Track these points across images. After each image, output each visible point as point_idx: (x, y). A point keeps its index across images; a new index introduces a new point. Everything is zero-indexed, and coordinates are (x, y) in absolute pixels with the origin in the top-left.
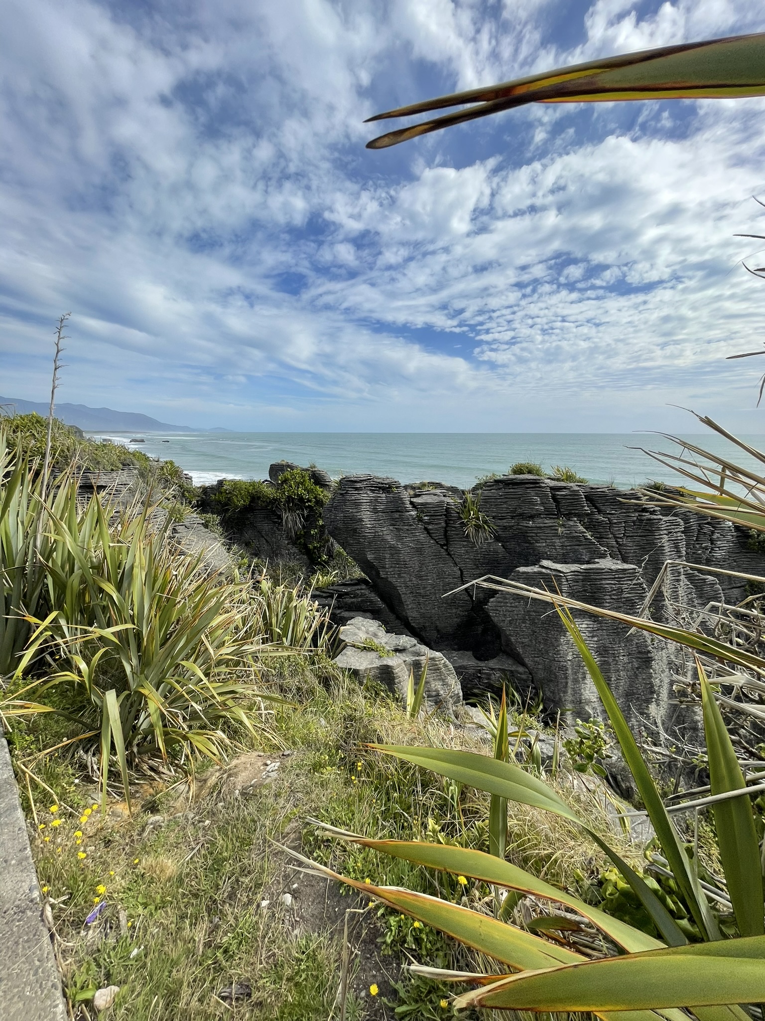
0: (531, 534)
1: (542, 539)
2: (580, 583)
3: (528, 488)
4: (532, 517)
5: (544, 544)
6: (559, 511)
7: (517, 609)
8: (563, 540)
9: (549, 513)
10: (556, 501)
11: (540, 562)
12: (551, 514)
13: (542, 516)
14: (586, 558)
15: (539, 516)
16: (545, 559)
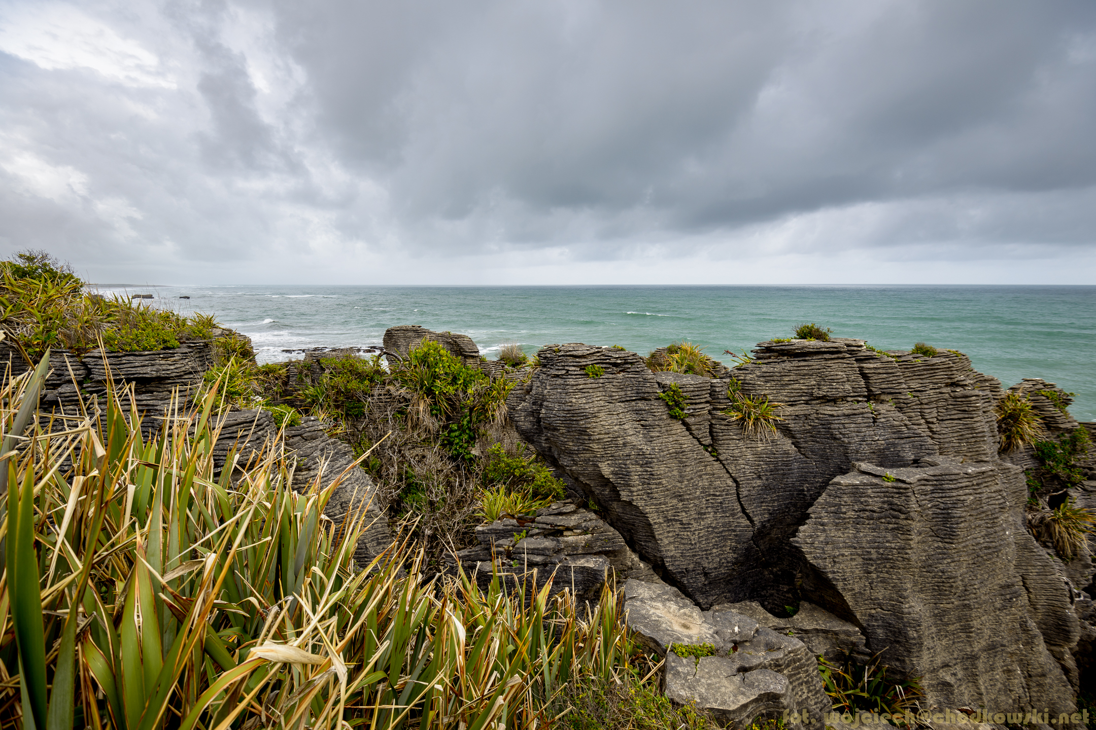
1: (852, 432)
2: (929, 497)
5: (855, 439)
6: (869, 391)
8: (879, 432)
10: (865, 376)
11: (854, 466)
12: (859, 396)
13: (849, 399)
14: (910, 456)
15: (844, 399)
16: (858, 460)
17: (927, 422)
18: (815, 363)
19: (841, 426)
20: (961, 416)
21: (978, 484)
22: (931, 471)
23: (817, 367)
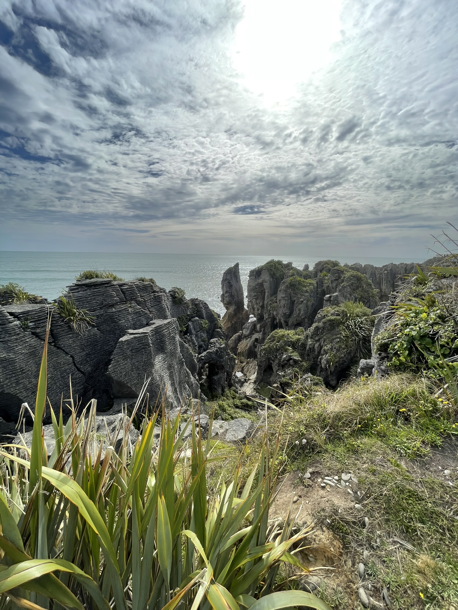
0: (116, 317)
1: (122, 318)
2: (154, 336)
3: (106, 287)
4: (112, 306)
5: (124, 321)
6: (126, 299)
7: (127, 365)
8: (132, 315)
9: (122, 302)
10: (123, 293)
11: (126, 332)
12: (123, 302)
13: (118, 304)
14: (145, 322)
15: (116, 304)
16: (127, 329)
17: (148, 308)
18: (102, 289)
19: (117, 316)
20: (157, 304)
21: (168, 327)
22: (154, 326)
23: (103, 291)
